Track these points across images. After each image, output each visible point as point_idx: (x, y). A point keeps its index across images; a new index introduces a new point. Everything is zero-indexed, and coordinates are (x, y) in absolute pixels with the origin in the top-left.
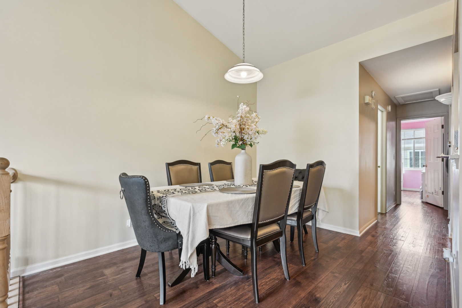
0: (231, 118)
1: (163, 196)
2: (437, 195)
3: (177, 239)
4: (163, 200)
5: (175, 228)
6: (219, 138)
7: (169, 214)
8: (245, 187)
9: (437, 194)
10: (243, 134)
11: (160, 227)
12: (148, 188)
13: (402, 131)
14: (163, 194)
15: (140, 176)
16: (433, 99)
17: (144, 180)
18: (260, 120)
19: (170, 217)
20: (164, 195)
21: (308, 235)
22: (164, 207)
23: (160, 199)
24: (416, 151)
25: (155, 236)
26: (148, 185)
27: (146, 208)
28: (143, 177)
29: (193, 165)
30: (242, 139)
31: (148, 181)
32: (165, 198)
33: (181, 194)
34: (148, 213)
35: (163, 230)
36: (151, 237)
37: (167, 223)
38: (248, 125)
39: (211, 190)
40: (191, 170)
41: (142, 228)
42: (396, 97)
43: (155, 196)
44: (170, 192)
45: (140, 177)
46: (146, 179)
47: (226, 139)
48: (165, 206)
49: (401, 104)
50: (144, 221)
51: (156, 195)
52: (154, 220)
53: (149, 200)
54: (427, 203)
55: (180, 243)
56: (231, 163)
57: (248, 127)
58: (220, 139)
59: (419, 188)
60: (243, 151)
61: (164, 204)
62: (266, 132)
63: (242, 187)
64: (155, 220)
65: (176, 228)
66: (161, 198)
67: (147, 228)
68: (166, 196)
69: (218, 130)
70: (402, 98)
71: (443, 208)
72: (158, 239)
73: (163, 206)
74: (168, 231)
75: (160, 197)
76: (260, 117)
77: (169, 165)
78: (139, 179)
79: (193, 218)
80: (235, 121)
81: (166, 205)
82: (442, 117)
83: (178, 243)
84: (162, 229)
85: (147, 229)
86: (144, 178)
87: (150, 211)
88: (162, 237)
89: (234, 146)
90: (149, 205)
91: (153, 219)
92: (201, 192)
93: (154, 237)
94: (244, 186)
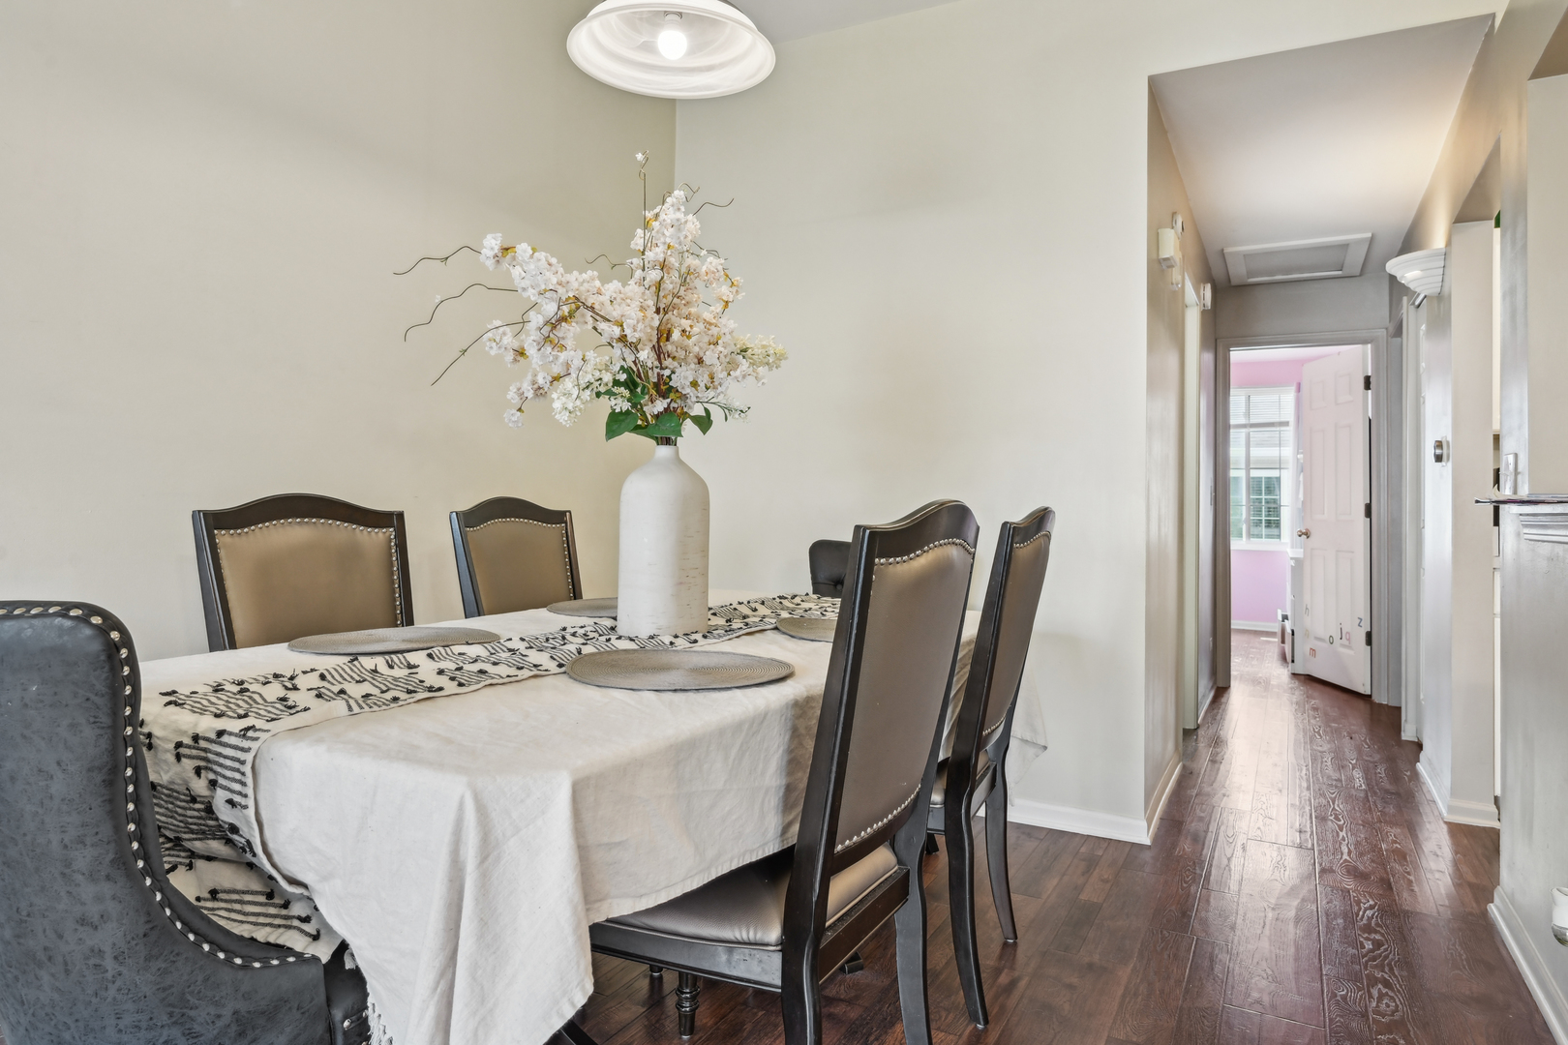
0: (595, 273)
1: (221, 733)
2: (1349, 647)
3: (329, 1006)
4: (222, 760)
5: (302, 931)
6: (529, 377)
7: (271, 846)
8: (681, 643)
9: (1347, 643)
10: (668, 362)
11: (210, 943)
12: (128, 690)
13: (1233, 391)
14: (217, 716)
15: (66, 607)
16: (1340, 272)
17: (103, 631)
18: (740, 297)
19: (274, 865)
20: (236, 726)
21: (937, 856)
22: (230, 802)
23: (194, 752)
24: (1254, 474)
25: (171, 1015)
26: (126, 670)
27: (106, 830)
28: (92, 610)
29: (360, 524)
30: (663, 388)
31: (127, 641)
32: (245, 744)
33: (350, 708)
34: (123, 861)
35: (228, 961)
36: (144, 1025)
37: (235, 897)
38: (687, 318)
39: (513, 671)
40: (350, 555)
41: (67, 972)
42: (1227, 250)
43: (157, 732)
44: (256, 697)
45: (64, 615)
46: (111, 622)
47: (583, 383)
48: (237, 798)
49: (1235, 281)
50: (83, 921)
51: (164, 727)
52: (162, 905)
53: (129, 772)
54: (1310, 680)
55: (346, 1024)
56: (565, 512)
57: (685, 323)
58: (534, 383)
59: (1275, 619)
60: (664, 451)
61: (237, 787)
62: (780, 357)
63: (672, 643)
64: (174, 900)
65: (306, 927)
66: (203, 744)
67: (109, 963)
68: (248, 729)
69: (554, 327)
70: (1247, 256)
71: (1370, 696)
72: (197, 1028)
73: (221, 796)
74: (265, 961)
75: (196, 738)
76: (737, 279)
77: (214, 523)
78: (60, 628)
79: (484, 878)
80: (633, 288)
81: (250, 791)
82: (1365, 346)
83: (331, 1030)
84: (221, 955)
85: (109, 975)
86: (96, 620)
87: (135, 845)
88: (227, 1013)
89: (616, 423)
90: (131, 807)
91: (159, 897)
92: (461, 685)
93: (165, 1019)
94: (676, 637)
